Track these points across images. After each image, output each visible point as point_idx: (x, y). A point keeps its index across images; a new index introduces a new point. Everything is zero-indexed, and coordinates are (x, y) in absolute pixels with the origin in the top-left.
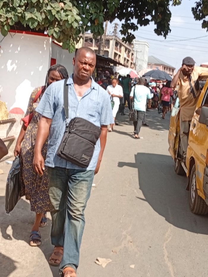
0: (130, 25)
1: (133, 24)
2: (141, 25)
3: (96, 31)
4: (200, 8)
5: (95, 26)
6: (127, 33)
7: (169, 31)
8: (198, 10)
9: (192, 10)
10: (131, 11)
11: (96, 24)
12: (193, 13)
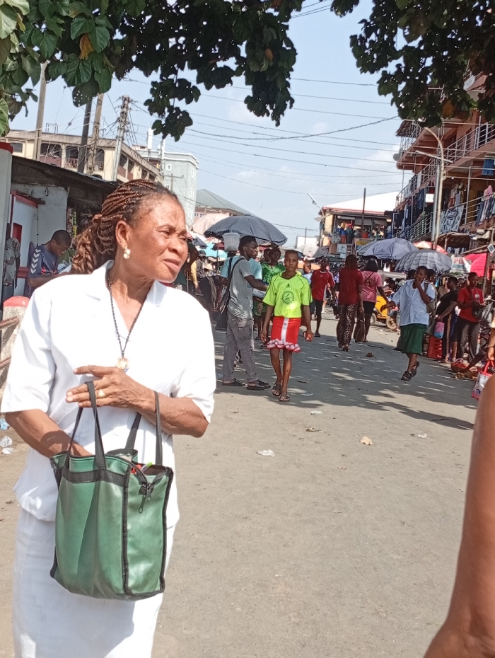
0: (177, 85)
1: (184, 82)
2: (208, 88)
3: (85, 79)
4: (373, 37)
5: (82, 61)
6: (166, 110)
7: (288, 103)
8: (367, 45)
9: (352, 44)
10: (179, 48)
11: (84, 55)
12: (354, 51)
